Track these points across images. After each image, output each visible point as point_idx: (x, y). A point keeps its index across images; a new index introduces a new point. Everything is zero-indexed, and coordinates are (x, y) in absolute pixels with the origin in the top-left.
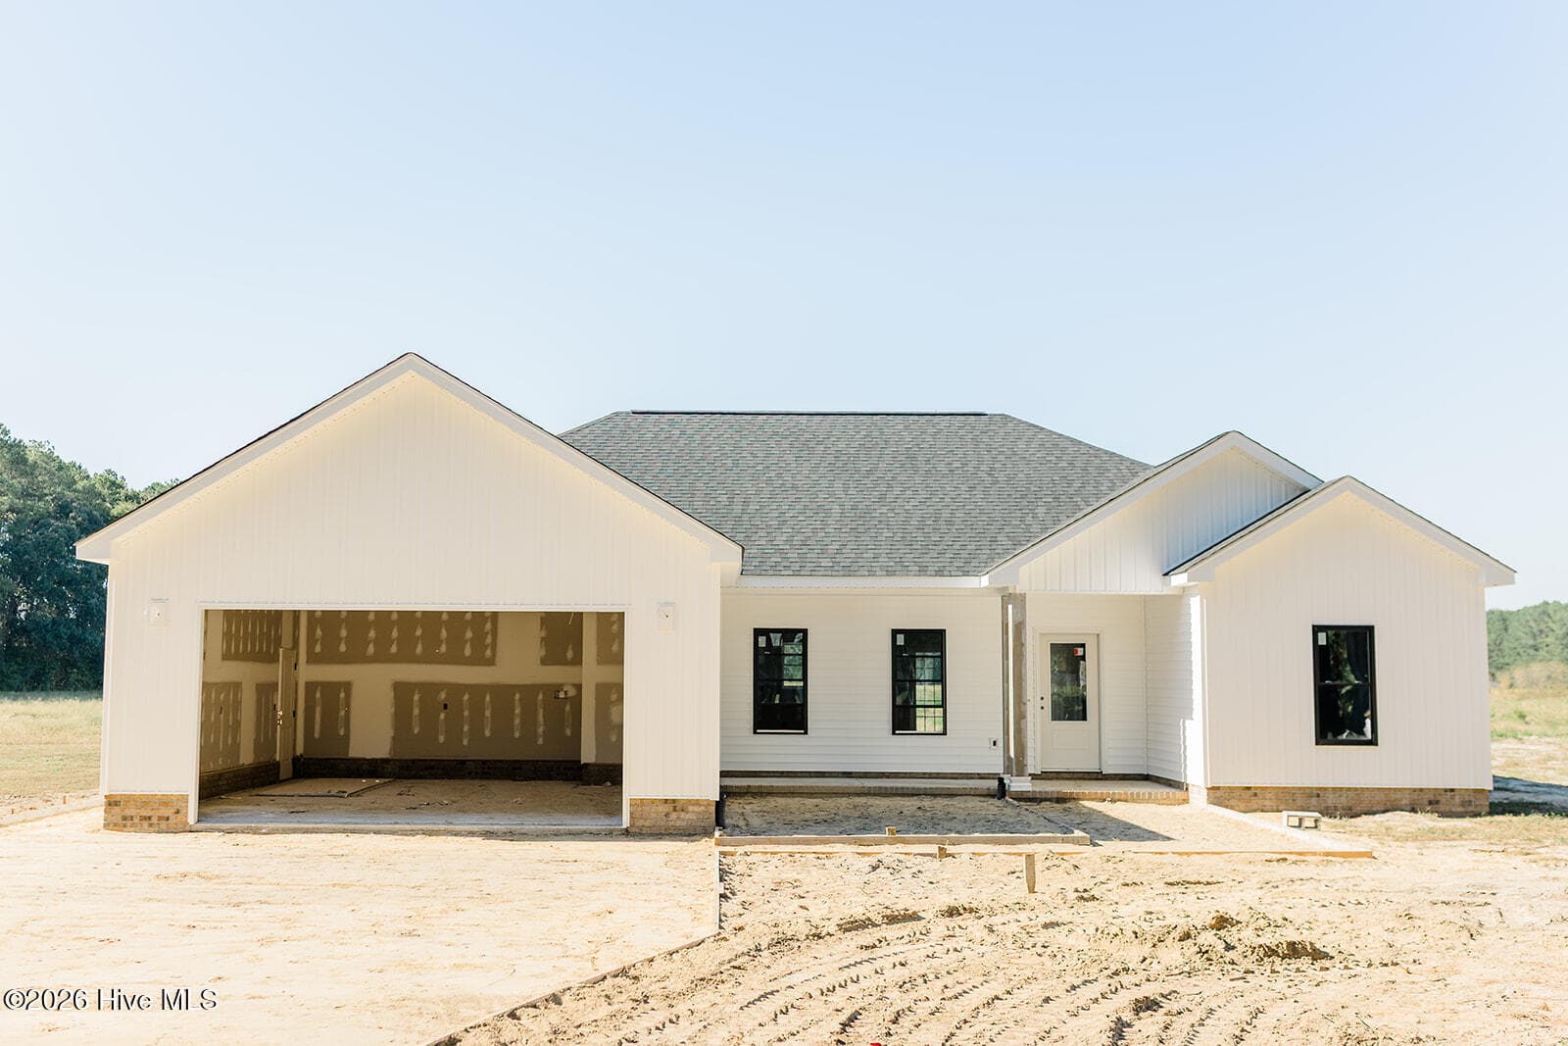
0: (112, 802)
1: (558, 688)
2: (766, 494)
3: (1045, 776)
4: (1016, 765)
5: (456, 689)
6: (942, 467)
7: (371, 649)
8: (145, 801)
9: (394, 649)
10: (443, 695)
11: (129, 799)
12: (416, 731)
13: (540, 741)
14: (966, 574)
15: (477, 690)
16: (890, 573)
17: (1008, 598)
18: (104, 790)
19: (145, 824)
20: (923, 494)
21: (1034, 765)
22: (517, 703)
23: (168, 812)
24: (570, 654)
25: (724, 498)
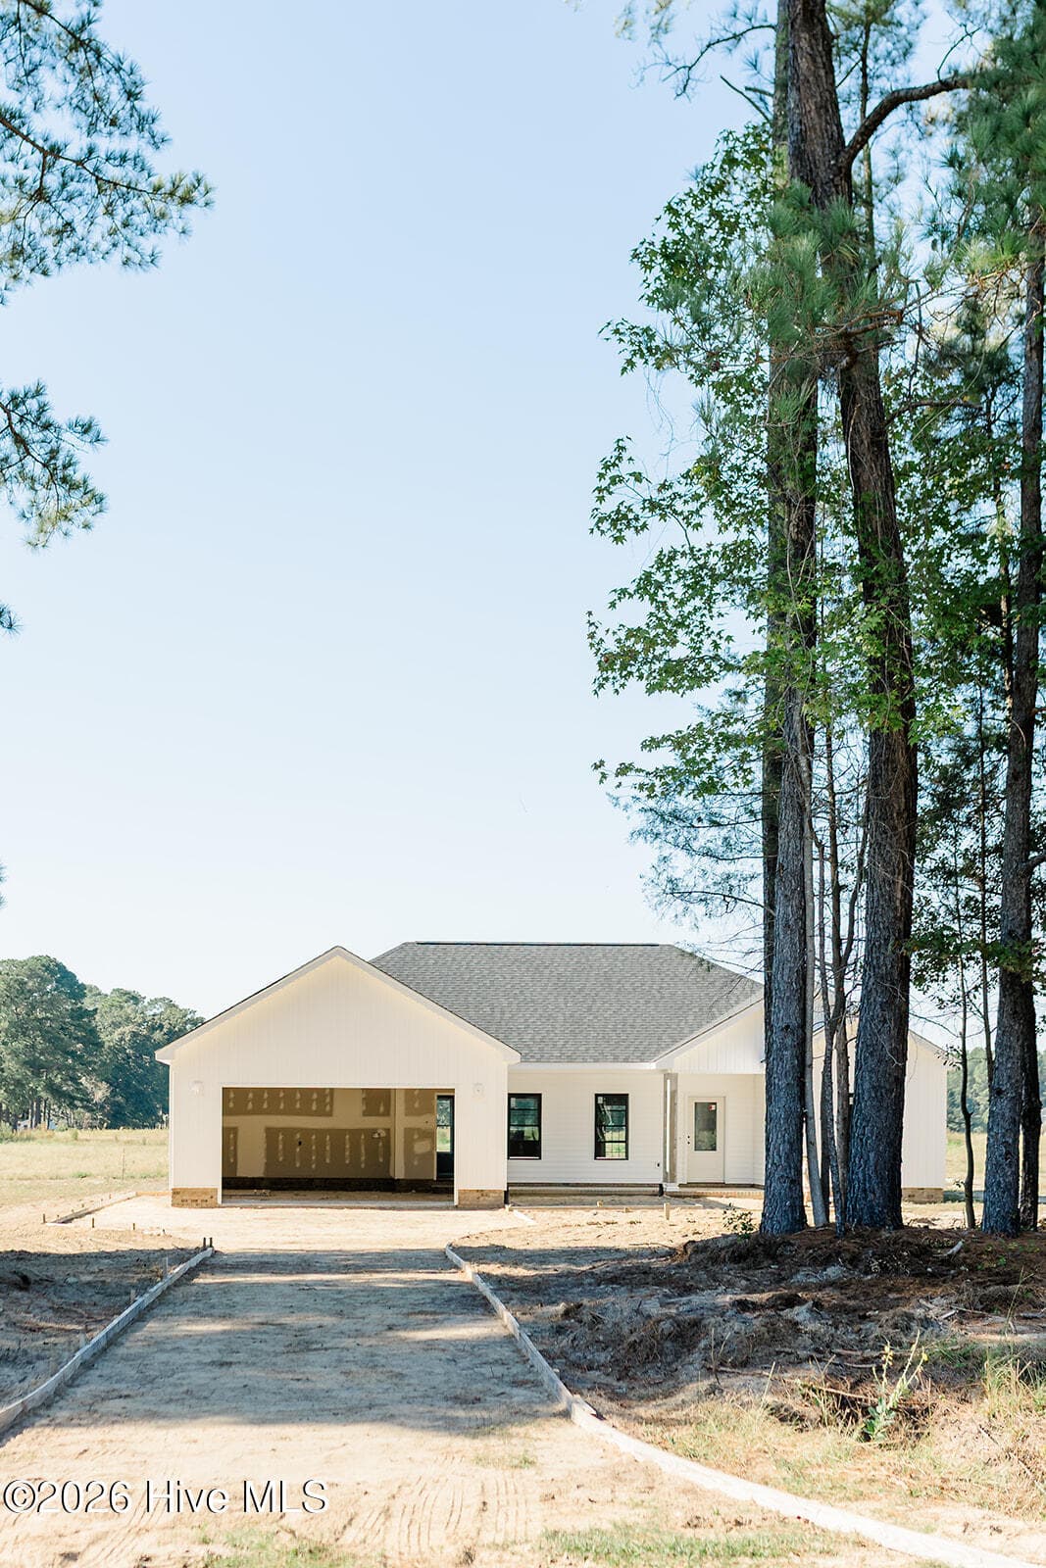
0: (175, 1192)
1: (374, 1131)
2: (514, 1006)
3: (689, 1185)
4: (671, 1176)
5: (307, 1132)
6: (627, 986)
7: (250, 1106)
8: (193, 1192)
9: (265, 1106)
10: (298, 1136)
11: (185, 1190)
12: (281, 1159)
13: (363, 1166)
14: (642, 1061)
15: (321, 1133)
16: (596, 1061)
17: (667, 1076)
18: (171, 1186)
19: (194, 1204)
20: (616, 1006)
21: (681, 1178)
22: (347, 1141)
23: (207, 1197)
24: (382, 1109)
25: (488, 1009)
